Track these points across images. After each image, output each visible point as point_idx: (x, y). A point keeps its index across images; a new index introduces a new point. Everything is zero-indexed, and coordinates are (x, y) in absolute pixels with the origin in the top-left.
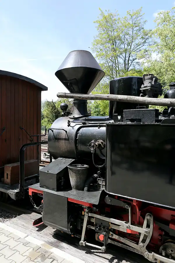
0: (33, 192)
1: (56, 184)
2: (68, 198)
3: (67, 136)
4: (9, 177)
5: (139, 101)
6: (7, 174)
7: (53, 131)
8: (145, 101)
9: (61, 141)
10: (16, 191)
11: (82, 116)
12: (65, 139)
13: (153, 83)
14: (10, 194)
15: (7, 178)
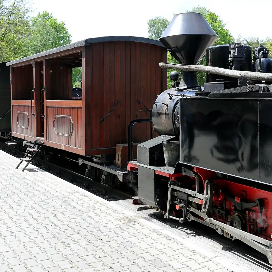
0: (131, 167)
1: (149, 158)
2: (155, 170)
3: (167, 110)
4: (120, 158)
5: (221, 73)
6: (118, 155)
7: (156, 105)
8: (225, 73)
9: (162, 116)
10: (124, 172)
11: (187, 87)
12: (166, 114)
13: (236, 54)
14: (118, 175)
15: (118, 160)
